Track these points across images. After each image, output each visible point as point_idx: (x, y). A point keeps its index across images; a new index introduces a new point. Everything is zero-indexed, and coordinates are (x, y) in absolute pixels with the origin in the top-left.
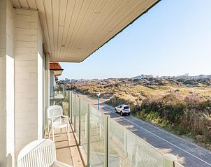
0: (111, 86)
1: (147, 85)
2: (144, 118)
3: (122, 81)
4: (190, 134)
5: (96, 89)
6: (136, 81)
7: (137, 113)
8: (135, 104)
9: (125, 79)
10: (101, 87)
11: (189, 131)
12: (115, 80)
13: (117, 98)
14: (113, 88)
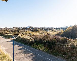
0: (15, 31)
1: (31, 31)
2: (36, 48)
3: (20, 28)
4: (60, 54)
5: (7, 32)
6: (26, 29)
7: (32, 45)
8: (31, 40)
9: (21, 28)
10: (10, 32)
11: (60, 53)
12: (16, 28)
13: (20, 37)
14: (16, 32)
